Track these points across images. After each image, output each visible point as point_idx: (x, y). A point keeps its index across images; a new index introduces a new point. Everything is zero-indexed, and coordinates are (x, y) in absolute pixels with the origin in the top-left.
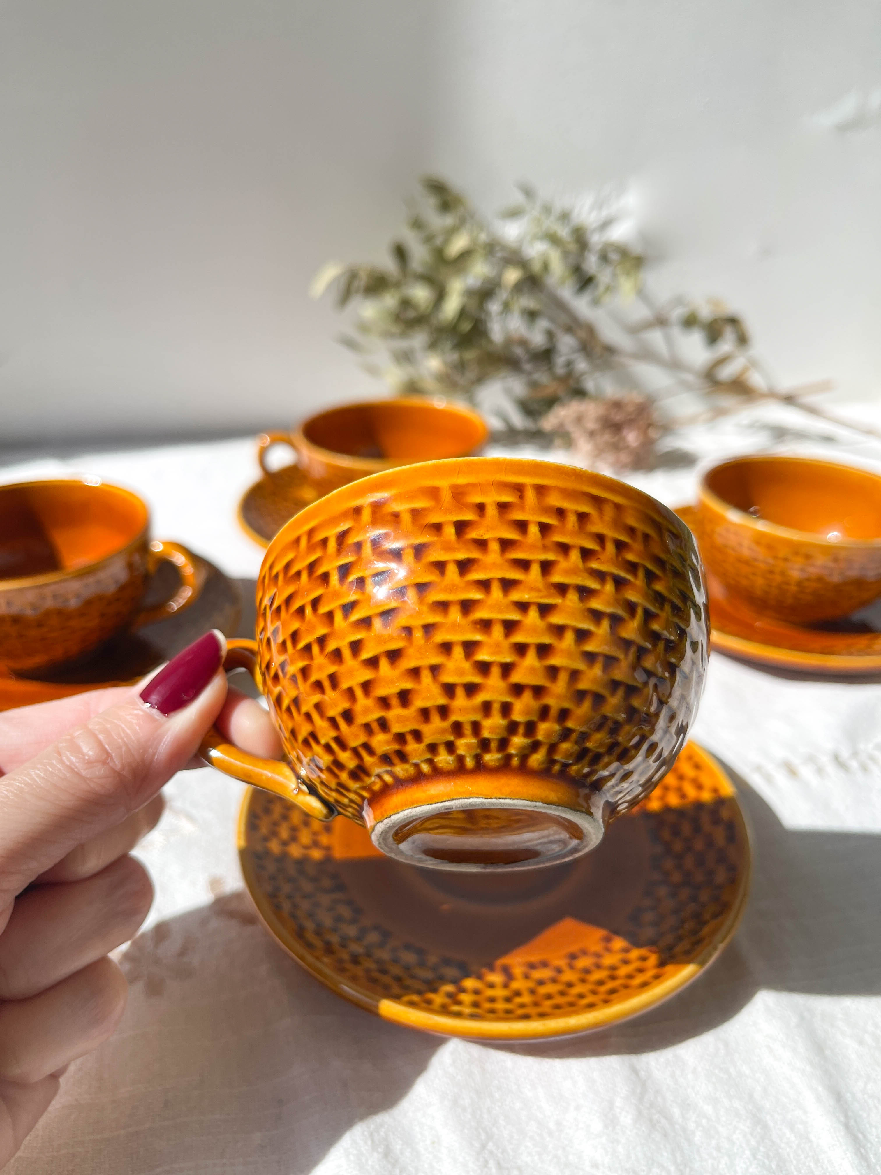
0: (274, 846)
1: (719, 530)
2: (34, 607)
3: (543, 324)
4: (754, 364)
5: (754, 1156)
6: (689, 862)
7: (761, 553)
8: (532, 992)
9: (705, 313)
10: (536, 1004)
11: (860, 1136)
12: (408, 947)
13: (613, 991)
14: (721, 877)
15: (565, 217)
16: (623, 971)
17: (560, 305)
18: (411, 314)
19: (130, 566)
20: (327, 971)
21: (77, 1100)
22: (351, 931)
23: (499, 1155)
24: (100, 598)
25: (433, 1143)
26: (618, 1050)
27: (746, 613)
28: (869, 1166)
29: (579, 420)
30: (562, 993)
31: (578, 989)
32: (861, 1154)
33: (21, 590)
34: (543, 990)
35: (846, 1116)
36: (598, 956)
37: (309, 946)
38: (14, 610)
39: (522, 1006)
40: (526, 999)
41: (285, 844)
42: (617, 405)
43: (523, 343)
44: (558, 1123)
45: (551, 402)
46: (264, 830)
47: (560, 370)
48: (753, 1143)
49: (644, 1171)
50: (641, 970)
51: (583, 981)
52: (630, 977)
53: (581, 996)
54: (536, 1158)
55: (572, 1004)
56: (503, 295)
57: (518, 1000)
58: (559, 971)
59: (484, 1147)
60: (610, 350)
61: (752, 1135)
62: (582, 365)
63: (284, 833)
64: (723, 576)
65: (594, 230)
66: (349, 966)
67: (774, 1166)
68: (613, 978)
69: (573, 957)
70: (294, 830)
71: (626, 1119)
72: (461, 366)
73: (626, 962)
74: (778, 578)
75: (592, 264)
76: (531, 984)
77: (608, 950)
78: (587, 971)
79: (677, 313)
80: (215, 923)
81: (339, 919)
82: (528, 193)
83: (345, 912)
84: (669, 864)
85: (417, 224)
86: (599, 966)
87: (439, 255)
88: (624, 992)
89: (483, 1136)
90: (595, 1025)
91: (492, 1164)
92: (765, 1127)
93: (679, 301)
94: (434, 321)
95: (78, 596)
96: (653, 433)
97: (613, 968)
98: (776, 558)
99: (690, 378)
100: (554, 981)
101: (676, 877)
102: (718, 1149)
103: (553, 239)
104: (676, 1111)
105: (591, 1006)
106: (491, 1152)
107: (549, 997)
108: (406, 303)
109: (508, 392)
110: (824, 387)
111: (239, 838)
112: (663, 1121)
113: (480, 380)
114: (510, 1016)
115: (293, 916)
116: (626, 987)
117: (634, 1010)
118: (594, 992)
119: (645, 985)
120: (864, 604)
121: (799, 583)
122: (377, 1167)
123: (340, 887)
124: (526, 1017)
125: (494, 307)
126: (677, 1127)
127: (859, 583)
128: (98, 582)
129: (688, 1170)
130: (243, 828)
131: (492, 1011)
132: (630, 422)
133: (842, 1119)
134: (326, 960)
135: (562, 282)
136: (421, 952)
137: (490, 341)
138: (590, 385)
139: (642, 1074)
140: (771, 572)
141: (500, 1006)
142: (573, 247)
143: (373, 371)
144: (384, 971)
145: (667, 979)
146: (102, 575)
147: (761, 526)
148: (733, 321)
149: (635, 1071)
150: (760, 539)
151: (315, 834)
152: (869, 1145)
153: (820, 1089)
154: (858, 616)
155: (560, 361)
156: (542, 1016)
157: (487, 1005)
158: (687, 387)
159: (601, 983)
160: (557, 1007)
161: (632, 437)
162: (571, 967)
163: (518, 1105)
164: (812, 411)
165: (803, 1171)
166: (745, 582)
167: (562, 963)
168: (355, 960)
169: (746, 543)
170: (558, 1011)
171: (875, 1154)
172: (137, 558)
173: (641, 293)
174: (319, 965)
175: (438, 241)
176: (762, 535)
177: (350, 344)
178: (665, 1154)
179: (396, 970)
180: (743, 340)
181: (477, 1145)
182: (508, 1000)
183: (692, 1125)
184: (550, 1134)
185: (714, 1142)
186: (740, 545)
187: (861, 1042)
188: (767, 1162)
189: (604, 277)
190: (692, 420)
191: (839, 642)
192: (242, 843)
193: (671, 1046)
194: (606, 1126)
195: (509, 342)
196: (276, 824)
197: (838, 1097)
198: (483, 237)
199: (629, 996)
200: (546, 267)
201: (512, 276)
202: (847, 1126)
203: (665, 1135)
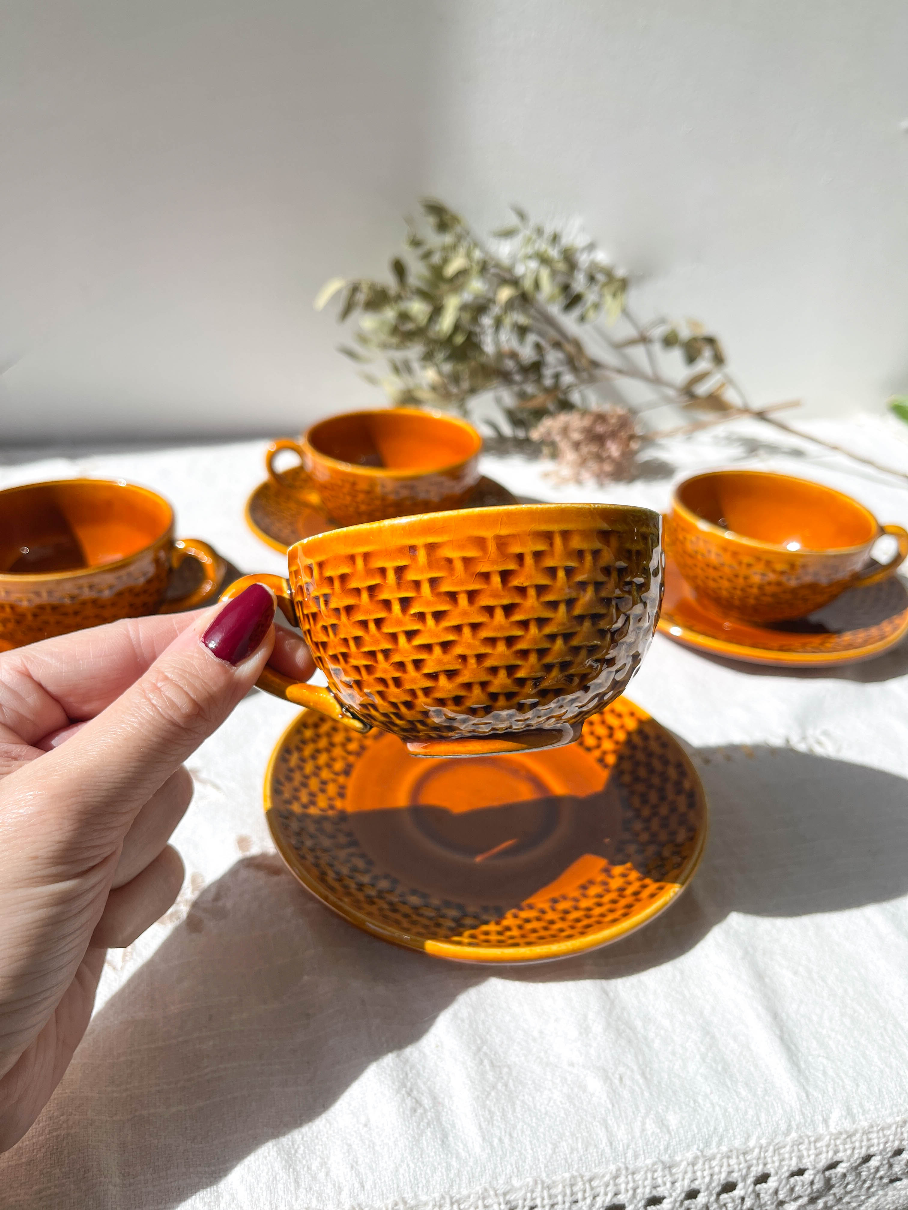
0: (296, 808)
1: (691, 537)
2: (73, 598)
3: (532, 338)
4: (729, 381)
5: (704, 1060)
6: (655, 824)
7: (727, 559)
8: (520, 927)
9: (685, 333)
10: (523, 936)
11: (793, 1047)
12: (414, 892)
13: (588, 926)
14: (681, 836)
15: (555, 238)
16: (597, 911)
17: (550, 321)
18: (410, 326)
19: (157, 562)
20: (347, 908)
21: (132, 1017)
22: (366, 879)
23: (493, 1056)
24: (131, 590)
25: (437, 1046)
26: (591, 976)
27: (713, 614)
28: (799, 1071)
29: (565, 431)
30: (546, 928)
31: (559, 925)
32: (793, 1061)
33: (59, 582)
34: (529, 926)
35: (781, 1030)
36: (576, 900)
37: (332, 889)
38: (55, 600)
39: (512, 937)
40: (515, 932)
41: (305, 806)
42: (601, 418)
43: (514, 355)
44: (541, 1032)
45: (540, 414)
46: (287, 795)
47: (548, 382)
48: (703, 1049)
49: (612, 1069)
50: (612, 911)
51: (563, 919)
52: (603, 915)
53: (562, 930)
54: (523, 1058)
55: (554, 936)
56: (496, 310)
57: (508, 933)
58: (543, 912)
59: (479, 1049)
60: (595, 364)
61: (702, 1043)
62: (568, 378)
63: (304, 798)
64: (692, 579)
65: (583, 250)
66: (366, 906)
67: (720, 1068)
68: (588, 917)
69: (555, 901)
70: (312, 795)
71: (597, 1027)
72: (455, 378)
73: (599, 905)
74: (741, 581)
75: (579, 283)
76: (518, 922)
77: (585, 896)
78: (566, 912)
79: (658, 332)
80: (244, 873)
81: (354, 869)
82: (522, 216)
83: (360, 864)
84: (638, 826)
85: (416, 243)
86: (576, 908)
87: (437, 272)
88: (596, 926)
89: (479, 1042)
90: (573, 951)
91: (486, 1062)
92: (713, 1037)
93: (662, 321)
94: (431, 334)
95: (111, 587)
96: (634, 445)
97: (589, 909)
98: (740, 563)
99: (671, 393)
100: (538, 919)
101: (645, 837)
102: (674, 1053)
103: (544, 260)
104: (639, 1024)
105: (570, 937)
106: (486, 1054)
107: (534, 931)
108: (404, 317)
109: (498, 401)
110: (794, 404)
111: (265, 800)
112: (628, 1031)
113: (473, 391)
114: (503, 944)
115: (317, 865)
116: (599, 923)
117: (605, 940)
118: (572, 927)
119: (615, 921)
120: (820, 606)
121: (761, 587)
122: (391, 1064)
123: (354, 843)
124: (516, 945)
125: (487, 321)
126: (639, 1035)
127: (813, 587)
128: (129, 575)
129: (648, 1069)
130: (268, 792)
131: (487, 941)
132: (613, 435)
133: (778, 1032)
134: (346, 900)
135: (551, 299)
136: (424, 896)
137: (481, 351)
138: (575, 397)
139: (611, 994)
140: (736, 576)
141: (493, 937)
142: (561, 266)
143: (371, 380)
144: (395, 911)
145: (635, 915)
146: (132, 568)
147: (728, 535)
148: (711, 341)
149: (606, 993)
150: (726, 546)
151: (331, 799)
152: (800, 1055)
153: (760, 1008)
154: (815, 618)
155: (548, 372)
156: (529, 944)
157: (483, 937)
158: (668, 400)
159: (578, 920)
160: (542, 938)
161: (614, 449)
162: (553, 909)
163: (508, 1018)
164: (783, 427)
165: (744, 1073)
166: (712, 584)
167: (546, 906)
168: (371, 901)
169: (714, 550)
170: (542, 941)
171: (805, 1062)
172: (162, 554)
173: (625, 312)
174: (340, 903)
175: (436, 259)
176: (729, 542)
177: (351, 354)
178: (629, 1056)
179: (406, 909)
180: (719, 359)
181: (474, 1048)
182: (500, 933)
183: (651, 1035)
184: (534, 1040)
185: (670, 1048)
186: (709, 552)
187: (796, 973)
188: (714, 1065)
189: (591, 297)
190: (671, 434)
191: (796, 641)
192: (269, 805)
193: (636, 973)
194: (581, 1034)
195: (500, 355)
196: (296, 790)
197: (776, 1016)
198: (477, 254)
199: (601, 929)
200: (537, 285)
201: (505, 294)
202: (782, 1039)
203: (630, 1042)
